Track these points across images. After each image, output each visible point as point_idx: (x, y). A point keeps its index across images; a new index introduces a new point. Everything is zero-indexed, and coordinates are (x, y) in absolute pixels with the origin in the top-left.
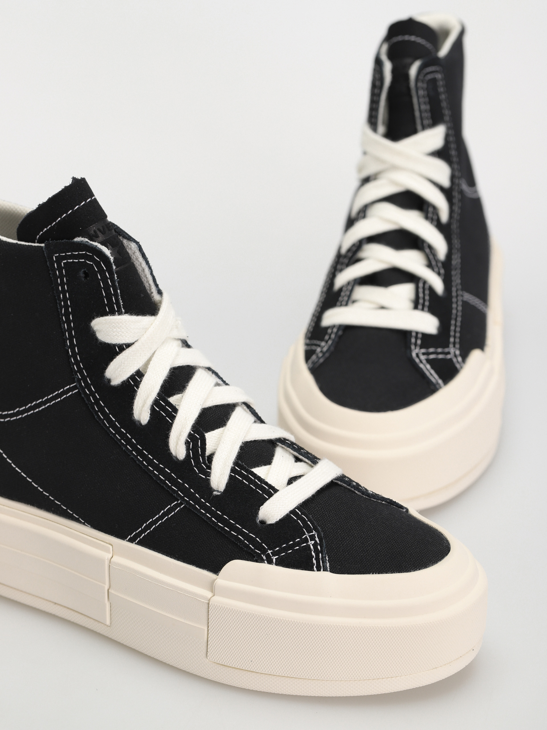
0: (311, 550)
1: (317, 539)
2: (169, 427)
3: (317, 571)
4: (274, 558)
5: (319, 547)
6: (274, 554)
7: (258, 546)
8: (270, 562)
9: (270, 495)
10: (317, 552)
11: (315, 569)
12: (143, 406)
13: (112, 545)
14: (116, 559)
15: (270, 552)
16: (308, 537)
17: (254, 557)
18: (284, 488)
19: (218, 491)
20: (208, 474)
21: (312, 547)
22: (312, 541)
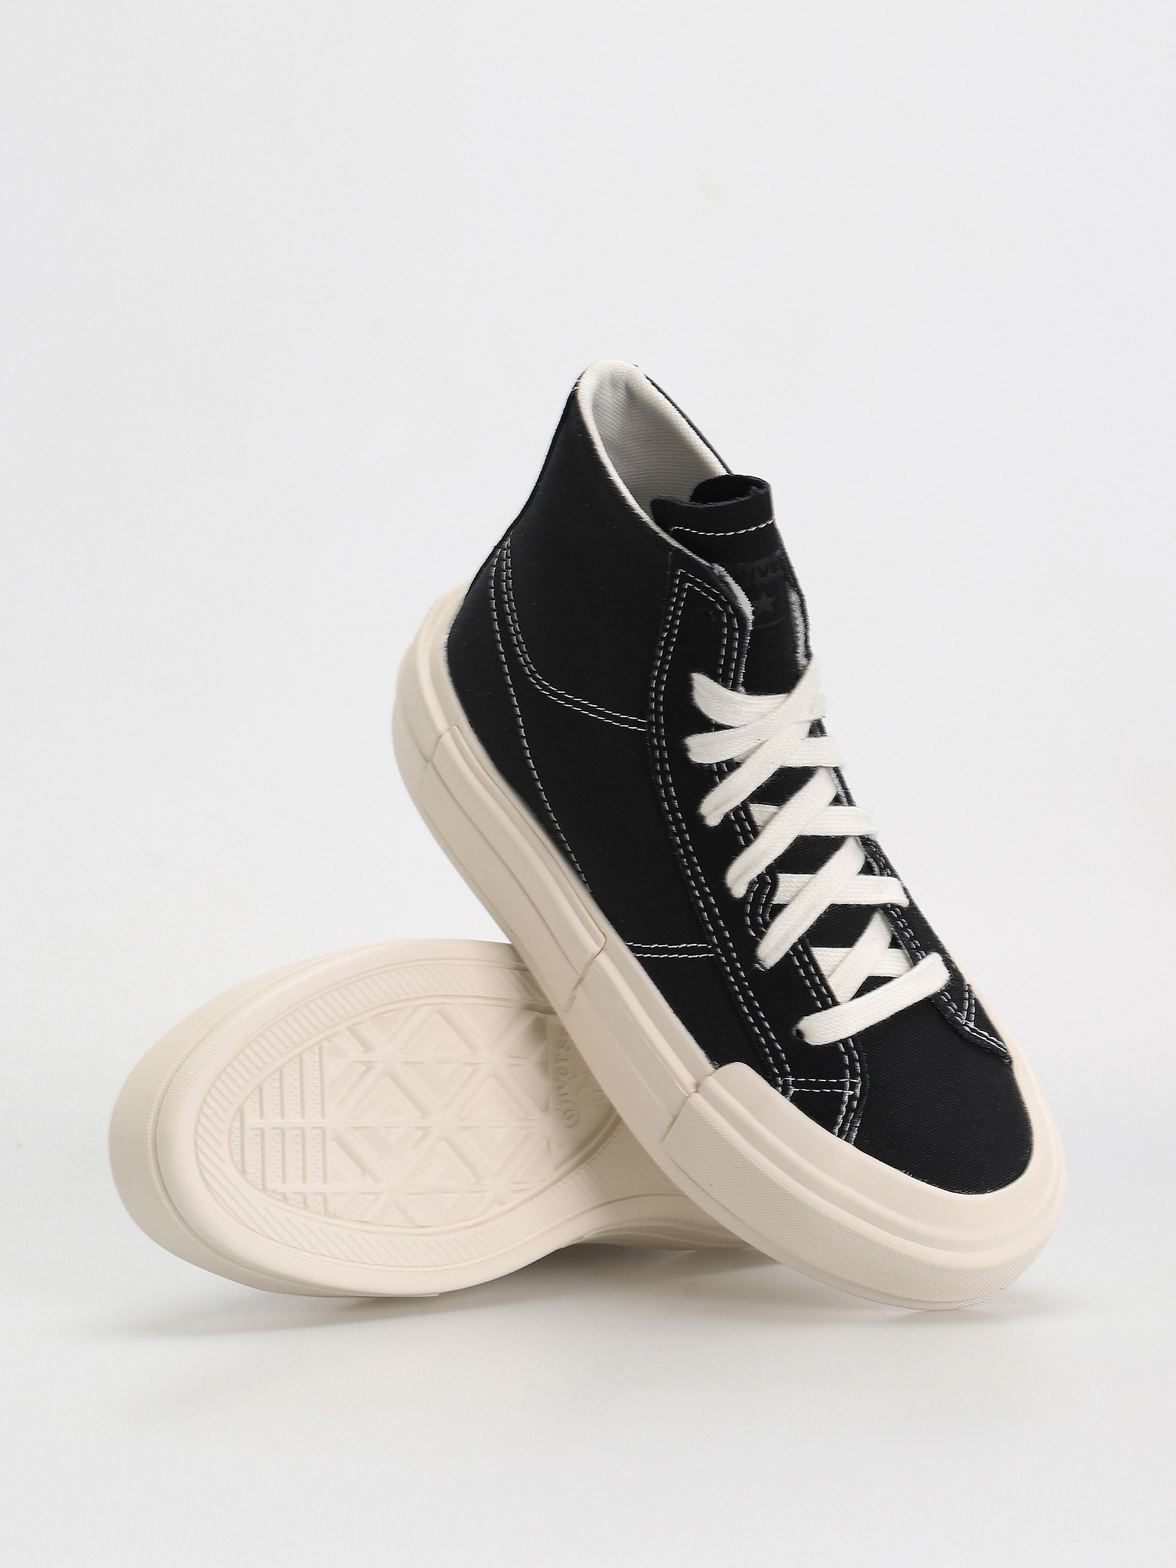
0: (842, 1102)
1: (858, 1091)
2: (738, 850)
3: (838, 1136)
4: (793, 1090)
5: (855, 1103)
6: (795, 1084)
7: (779, 1064)
8: (784, 1093)
9: (826, 1007)
10: (849, 1108)
11: (837, 1131)
12: (716, 808)
13: (606, 938)
14: (603, 959)
15: (791, 1079)
16: (848, 1083)
17: (768, 1075)
18: (847, 1002)
19: (762, 966)
20: (761, 935)
21: (846, 1099)
22: (851, 1091)
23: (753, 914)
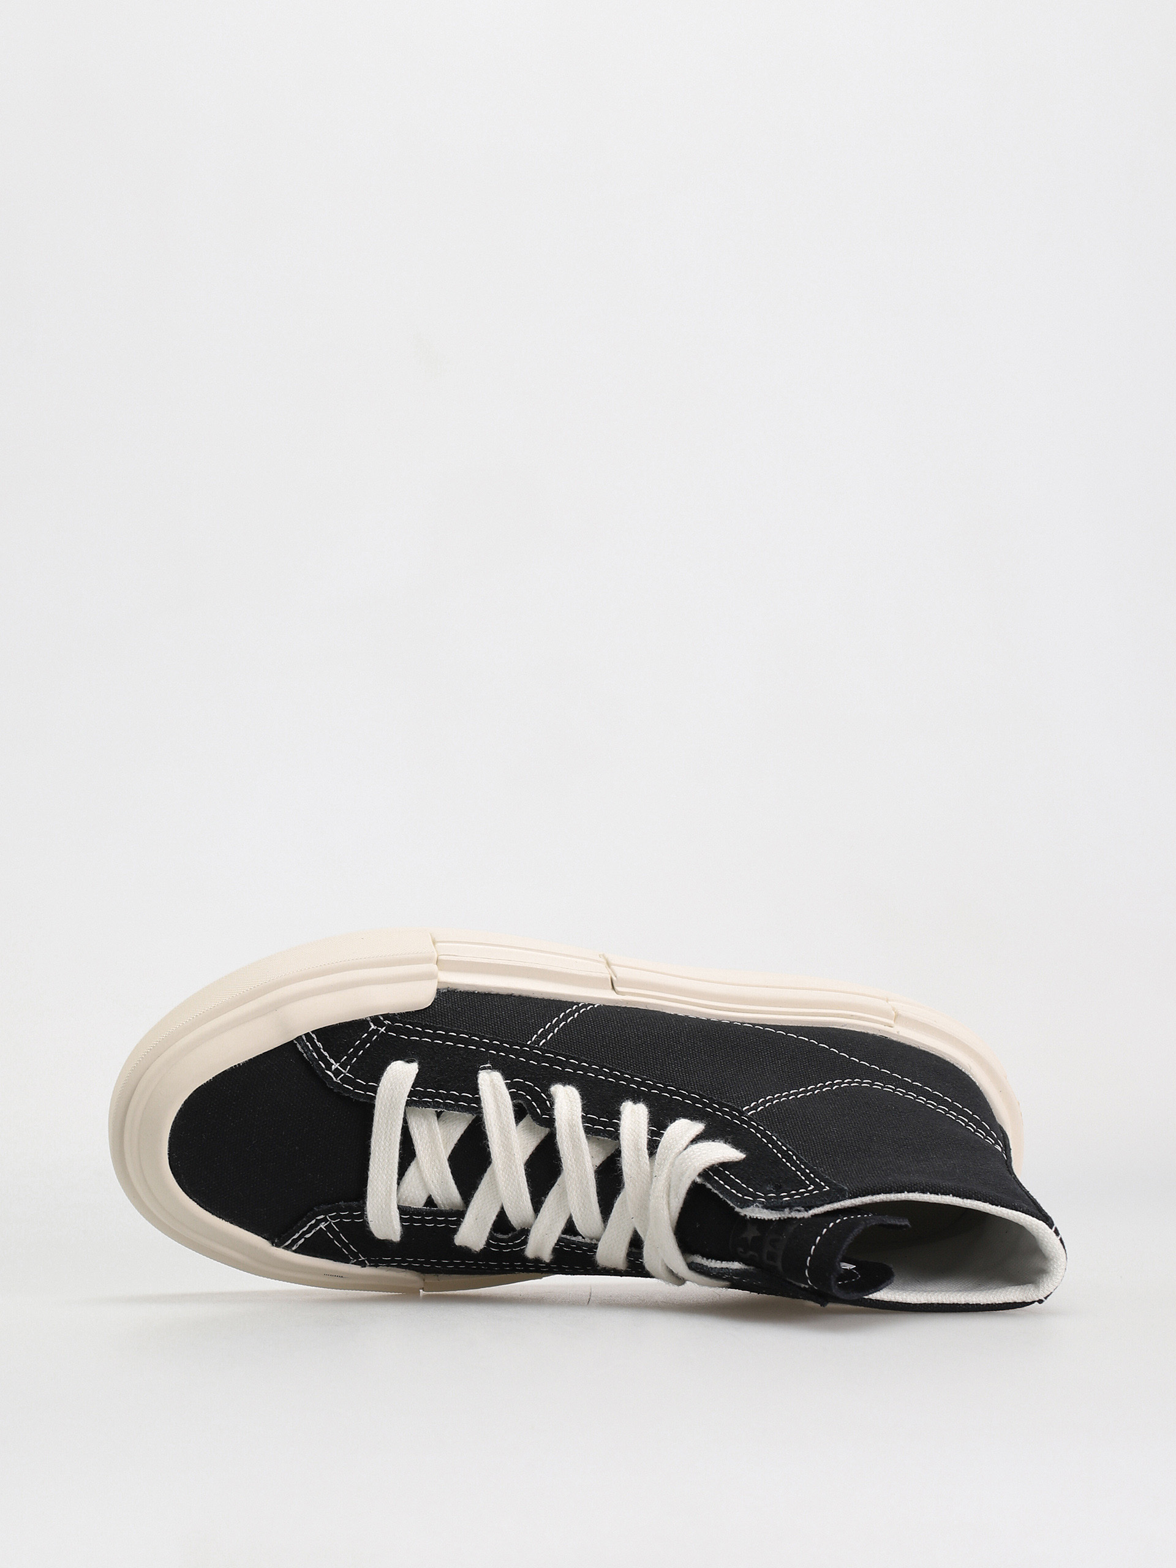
0: (331, 1056)
1: (330, 1074)
3: (308, 1033)
4: (372, 1026)
6: (375, 1032)
7: (401, 1030)
8: (375, 1019)
9: (413, 1093)
10: (323, 1058)
11: (314, 1036)
15: (382, 1030)
16: (342, 1071)
18: (406, 1114)
20: (510, 1085)
21: (332, 1061)
22: (335, 1069)
23: (530, 1091)
